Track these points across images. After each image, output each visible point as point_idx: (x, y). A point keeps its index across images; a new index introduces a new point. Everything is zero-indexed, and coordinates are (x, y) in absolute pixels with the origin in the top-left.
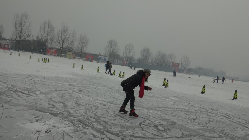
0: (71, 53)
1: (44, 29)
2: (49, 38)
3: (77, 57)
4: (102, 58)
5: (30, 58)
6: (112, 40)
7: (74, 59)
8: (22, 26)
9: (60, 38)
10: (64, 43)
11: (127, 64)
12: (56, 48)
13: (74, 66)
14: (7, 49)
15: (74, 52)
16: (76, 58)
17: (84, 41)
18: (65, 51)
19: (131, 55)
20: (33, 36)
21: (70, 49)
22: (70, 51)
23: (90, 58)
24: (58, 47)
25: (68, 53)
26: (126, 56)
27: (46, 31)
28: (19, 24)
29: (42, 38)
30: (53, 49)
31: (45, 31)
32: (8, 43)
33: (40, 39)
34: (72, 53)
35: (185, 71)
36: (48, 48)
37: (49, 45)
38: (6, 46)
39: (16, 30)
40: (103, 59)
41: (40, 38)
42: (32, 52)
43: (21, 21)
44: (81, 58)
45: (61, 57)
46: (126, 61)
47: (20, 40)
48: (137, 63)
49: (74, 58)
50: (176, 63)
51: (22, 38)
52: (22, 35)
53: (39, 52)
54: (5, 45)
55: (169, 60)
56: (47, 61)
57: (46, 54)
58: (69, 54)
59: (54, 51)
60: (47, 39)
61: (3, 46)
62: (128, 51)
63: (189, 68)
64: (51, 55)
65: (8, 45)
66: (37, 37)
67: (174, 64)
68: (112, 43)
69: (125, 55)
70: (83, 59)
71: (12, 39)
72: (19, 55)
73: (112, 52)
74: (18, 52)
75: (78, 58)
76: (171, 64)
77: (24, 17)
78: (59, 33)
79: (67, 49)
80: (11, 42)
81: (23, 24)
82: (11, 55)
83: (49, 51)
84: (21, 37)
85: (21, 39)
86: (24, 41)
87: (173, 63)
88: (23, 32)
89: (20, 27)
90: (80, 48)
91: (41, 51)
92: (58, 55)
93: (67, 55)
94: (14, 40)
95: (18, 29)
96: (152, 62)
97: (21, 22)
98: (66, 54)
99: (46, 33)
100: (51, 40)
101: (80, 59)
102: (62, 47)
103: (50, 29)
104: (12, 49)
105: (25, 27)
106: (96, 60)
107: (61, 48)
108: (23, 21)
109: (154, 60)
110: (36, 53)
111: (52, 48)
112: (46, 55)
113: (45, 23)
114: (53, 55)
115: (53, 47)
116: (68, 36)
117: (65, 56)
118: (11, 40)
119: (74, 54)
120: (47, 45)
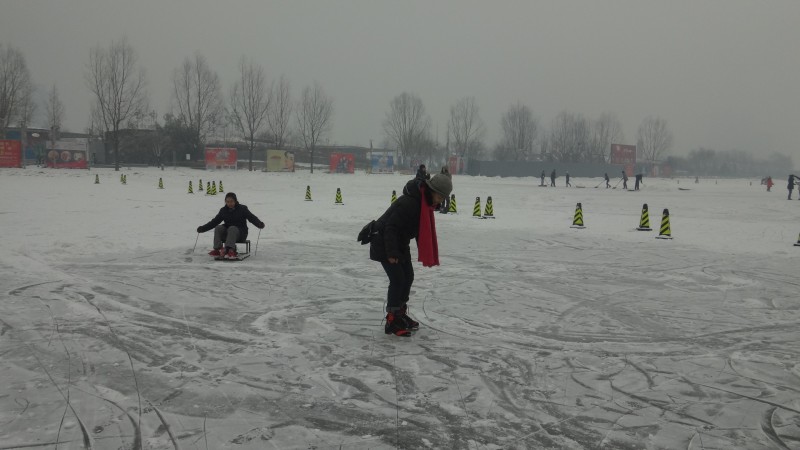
0: (281, 153)
1: (187, 86)
2: (206, 112)
3: (301, 164)
4: (380, 156)
5: (161, 186)
6: (404, 95)
7: (293, 171)
8: (119, 85)
9: (240, 110)
10: (256, 124)
11: (465, 168)
12: (229, 145)
13: (308, 197)
14: (83, 165)
15: (289, 151)
16: (298, 167)
17: (318, 111)
18: (262, 150)
19: (471, 137)
20: (153, 115)
21: (274, 142)
22: (278, 148)
23: (344, 162)
24: (236, 140)
25: (271, 153)
26: (458, 142)
27: (193, 91)
28: (107, 82)
29: (183, 117)
30: (223, 146)
31: (191, 94)
32: (82, 144)
33: (179, 121)
34: (286, 154)
35: (656, 168)
36: (208, 146)
37: (209, 135)
38: (78, 156)
39: (102, 101)
40: (386, 159)
41: (176, 116)
42: (158, 165)
43: (113, 70)
44: (314, 165)
45: (251, 170)
46: (459, 159)
47: (117, 133)
48: (490, 160)
49: (293, 169)
50: (623, 147)
51: (123, 125)
52: (122, 115)
53: (183, 163)
54: (73, 152)
55: (598, 136)
56: (218, 190)
57: (202, 167)
58: (275, 157)
59: (226, 154)
60: (199, 116)
61: (68, 158)
62: (462, 123)
63: (669, 158)
64: (219, 168)
65: (83, 152)
66: (168, 117)
67: (618, 148)
68: (405, 106)
69: (453, 139)
70: (319, 168)
71: (91, 131)
72: (123, 180)
73: (411, 131)
74: (117, 169)
75: (303, 168)
76: (608, 150)
77: (120, 55)
78: (235, 94)
79: (265, 141)
80: (90, 142)
81: (121, 79)
82: (97, 182)
83: (212, 157)
84: (118, 123)
85: (120, 127)
86: (130, 132)
87: (613, 146)
88: (122, 104)
89: (112, 91)
90: (307, 133)
91: (188, 157)
92: (240, 166)
93: (269, 161)
94: (98, 134)
95: (107, 98)
96: (543, 151)
97: (111, 74)
98: (264, 158)
99: (194, 101)
100: (212, 118)
101: (312, 169)
102: (252, 139)
103: (206, 85)
104: (97, 162)
105: (126, 87)
106: (361, 167)
107: (249, 142)
108: (120, 67)
109: (549, 144)
110: (171, 165)
111: (217, 145)
112: (205, 169)
113: (187, 67)
114: (226, 167)
115: (222, 140)
116: (264, 100)
117: (265, 165)
118: (89, 135)
119: (292, 155)
120: (204, 136)
